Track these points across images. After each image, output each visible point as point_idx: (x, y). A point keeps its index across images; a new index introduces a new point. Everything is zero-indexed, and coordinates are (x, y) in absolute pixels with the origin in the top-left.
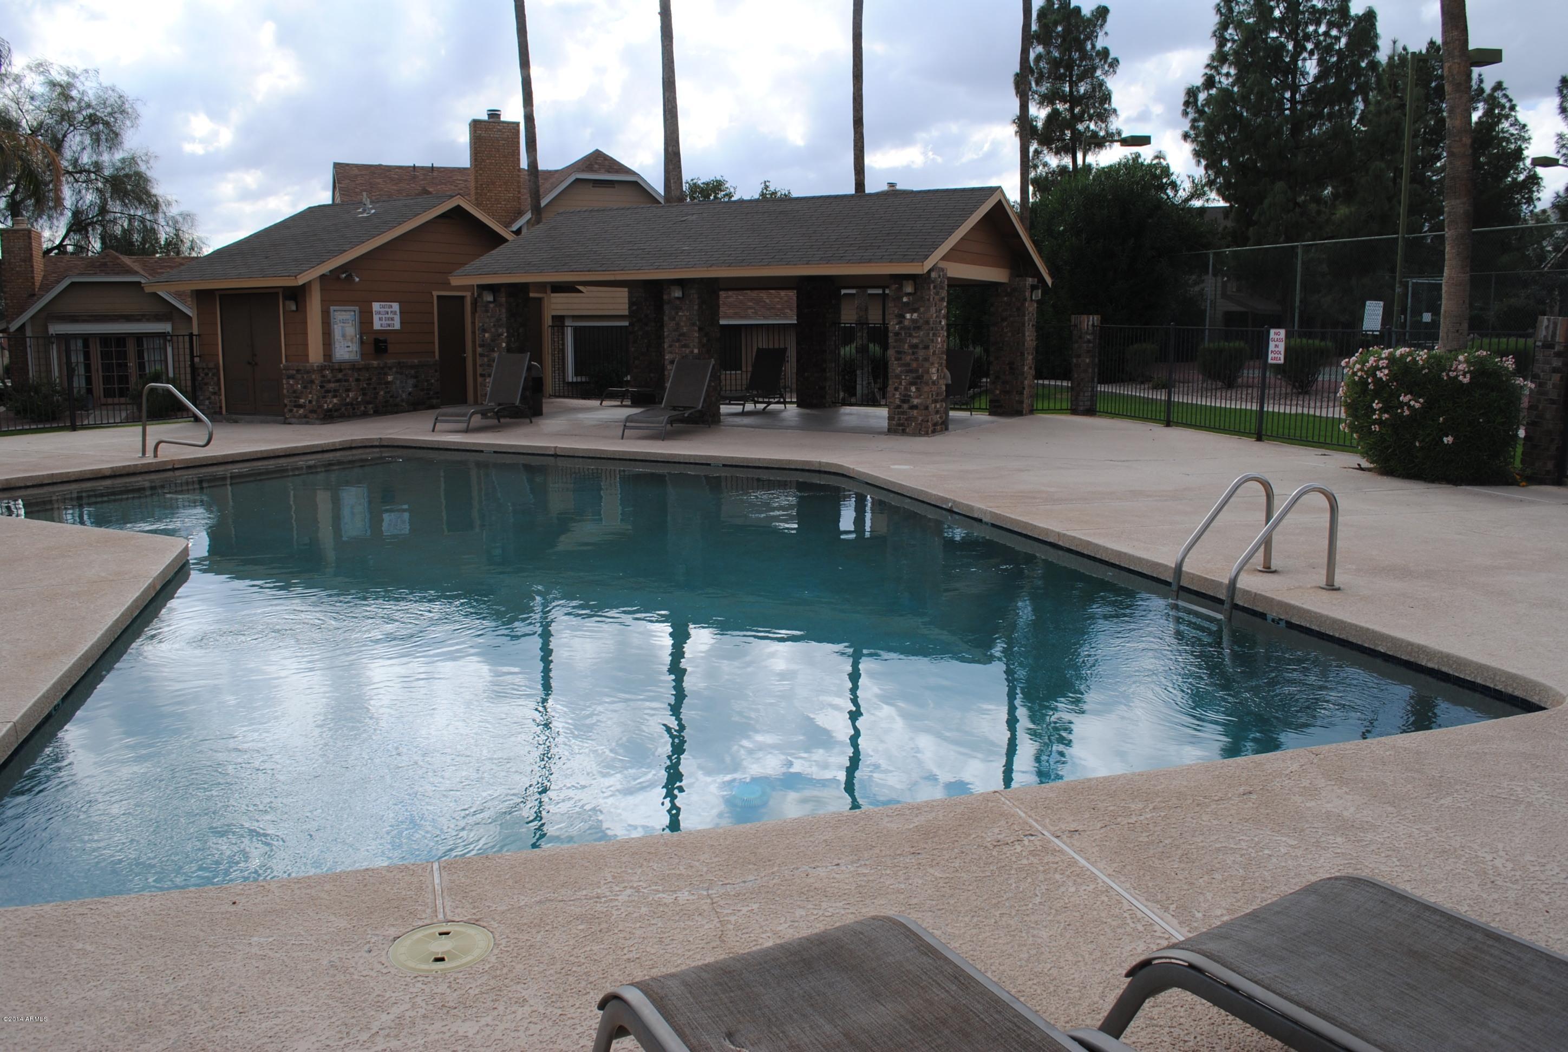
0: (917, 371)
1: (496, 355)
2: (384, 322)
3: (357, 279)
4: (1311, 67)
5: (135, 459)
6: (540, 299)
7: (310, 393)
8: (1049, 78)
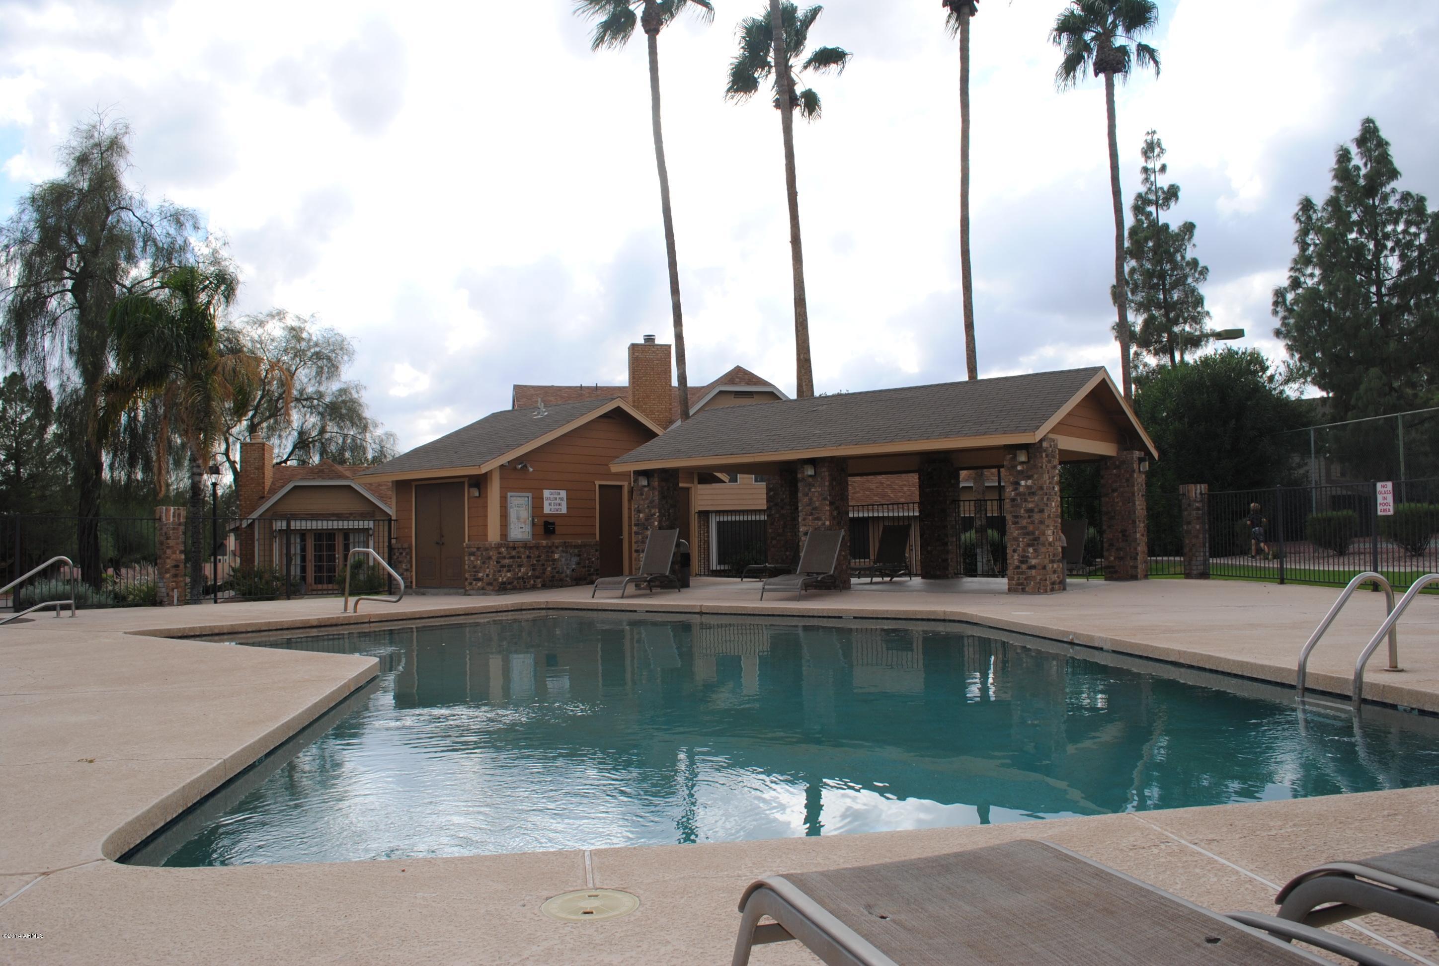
0: (1033, 533)
1: (649, 533)
2: (553, 507)
3: (531, 470)
4: (1394, 263)
5: (338, 614)
6: (688, 489)
7: (488, 568)
8: (1143, 287)
